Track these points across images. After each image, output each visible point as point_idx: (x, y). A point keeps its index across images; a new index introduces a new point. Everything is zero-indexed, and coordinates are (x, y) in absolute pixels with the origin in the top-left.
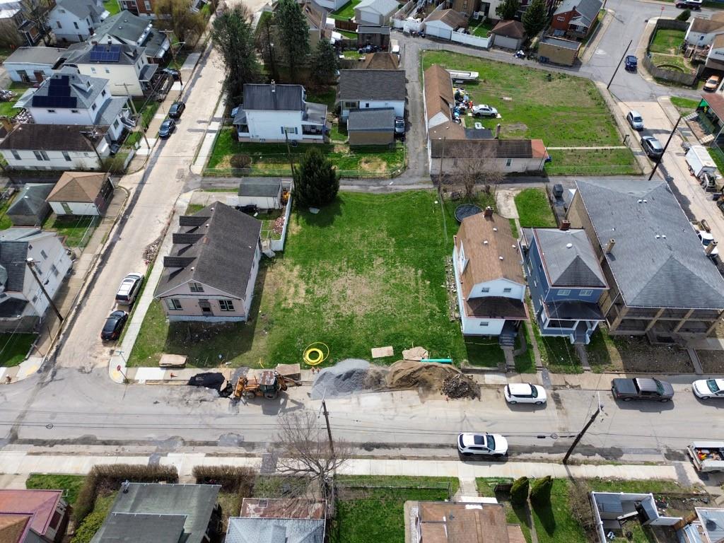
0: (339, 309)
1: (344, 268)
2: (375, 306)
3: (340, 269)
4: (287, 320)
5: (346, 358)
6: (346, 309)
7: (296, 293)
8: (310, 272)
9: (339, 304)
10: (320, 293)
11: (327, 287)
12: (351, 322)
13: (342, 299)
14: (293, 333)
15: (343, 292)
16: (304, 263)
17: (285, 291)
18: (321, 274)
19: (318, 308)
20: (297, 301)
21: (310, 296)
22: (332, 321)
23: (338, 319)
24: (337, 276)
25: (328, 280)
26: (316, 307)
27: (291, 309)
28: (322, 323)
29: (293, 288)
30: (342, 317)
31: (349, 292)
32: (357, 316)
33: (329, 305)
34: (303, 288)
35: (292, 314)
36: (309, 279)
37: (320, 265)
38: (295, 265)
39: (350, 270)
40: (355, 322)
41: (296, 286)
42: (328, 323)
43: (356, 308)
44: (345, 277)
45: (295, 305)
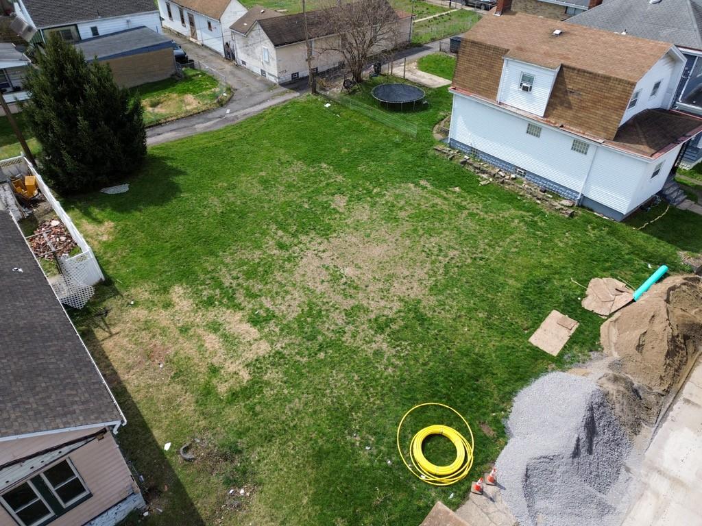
0: (367, 311)
1: (287, 240)
2: (428, 265)
3: (281, 246)
4: (269, 414)
5: (508, 397)
6: (383, 303)
7: (230, 341)
8: (220, 285)
9: (352, 302)
10: (290, 307)
11: (290, 288)
12: (422, 319)
13: (352, 291)
14: (322, 434)
15: (335, 278)
16: (186, 276)
17: (193, 352)
18: (250, 275)
19: (320, 338)
20: (251, 356)
21: (272, 326)
22: (381, 342)
23: (388, 330)
24: (289, 260)
25: (279, 276)
26: (312, 338)
27: (254, 382)
28: (368, 362)
29: (212, 336)
30: (393, 320)
31: (349, 271)
32: (419, 302)
33: (339, 318)
34: (236, 322)
35: (268, 392)
36: (231, 298)
37: (228, 260)
38: (165, 290)
39: (303, 238)
40: (429, 314)
41: (215, 327)
42: (378, 353)
43: (398, 289)
44: (310, 254)
45: (256, 366)
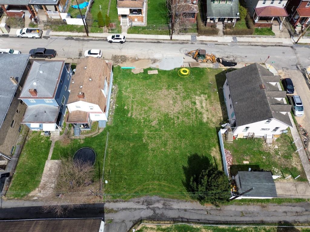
0: (176, 93)
1: (176, 119)
2: (157, 93)
3: (178, 118)
4: (203, 89)
5: (170, 71)
6: (172, 92)
7: (201, 103)
8: (196, 116)
9: (176, 96)
10: (188, 102)
11: (185, 106)
12: (169, 86)
13: (175, 98)
14: (197, 82)
15: (175, 102)
16: (201, 123)
17: (208, 105)
18: (189, 115)
19: (187, 93)
20: (199, 98)
21: (193, 100)
22: (179, 86)
23: (176, 88)
24: (179, 113)
25: (184, 111)
26: (188, 94)
27: (201, 94)
28: (183, 86)
29: (203, 106)
30: (174, 89)
31: (171, 102)
32: (166, 89)
33: (181, 95)
34: (198, 106)
35: (200, 91)
36: (196, 111)
37: (191, 122)
38: (207, 123)
39: (172, 117)
40: (167, 86)
41: (202, 107)
42: (181, 86)
43: (166, 93)
44: (174, 112)
45: (200, 96)
